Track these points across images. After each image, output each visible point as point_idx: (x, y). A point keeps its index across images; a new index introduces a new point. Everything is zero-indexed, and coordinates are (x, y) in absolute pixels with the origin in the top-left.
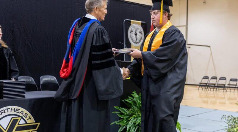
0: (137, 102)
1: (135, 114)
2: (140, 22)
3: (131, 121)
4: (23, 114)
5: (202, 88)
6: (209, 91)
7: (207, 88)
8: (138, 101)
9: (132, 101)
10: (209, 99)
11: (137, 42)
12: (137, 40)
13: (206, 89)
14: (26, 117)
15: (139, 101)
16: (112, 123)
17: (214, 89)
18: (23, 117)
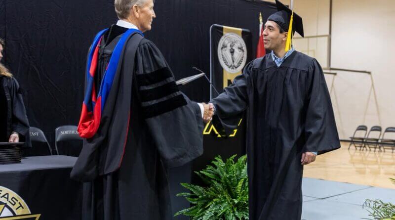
0: (221, 175)
1: (218, 198)
2: (241, 30)
3: (209, 209)
4: (7, 198)
5: (356, 147)
6: (368, 152)
7: (365, 147)
8: (223, 174)
9: (213, 174)
10: (366, 166)
11: (234, 66)
12: (233, 62)
13: (362, 148)
14: (14, 205)
15: (225, 174)
16: (177, 214)
17: (375, 148)
18: (9, 204)
